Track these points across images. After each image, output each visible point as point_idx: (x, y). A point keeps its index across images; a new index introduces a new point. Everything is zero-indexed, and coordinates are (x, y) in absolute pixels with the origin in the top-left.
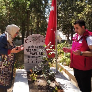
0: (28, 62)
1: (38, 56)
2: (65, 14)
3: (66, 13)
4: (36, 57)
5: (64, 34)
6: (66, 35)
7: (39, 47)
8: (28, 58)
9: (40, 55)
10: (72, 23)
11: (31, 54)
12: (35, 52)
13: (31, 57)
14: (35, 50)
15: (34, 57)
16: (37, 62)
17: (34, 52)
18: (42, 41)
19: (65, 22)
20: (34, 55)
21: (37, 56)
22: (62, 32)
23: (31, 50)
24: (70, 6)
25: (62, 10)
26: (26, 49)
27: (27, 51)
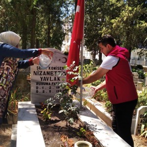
0: (37, 92)
1: (53, 83)
2: (91, 19)
3: (93, 16)
4: (49, 84)
6: (91, 52)
7: (55, 69)
8: (37, 86)
9: (55, 82)
10: (102, 33)
11: (42, 79)
12: (48, 76)
13: (43, 84)
14: (48, 73)
15: (47, 84)
16: (50, 91)
17: (46, 76)
18: (60, 60)
19: (91, 30)
20: (46, 81)
21: (51, 82)
22: (86, 46)
23: (42, 73)
24: (100, 5)
25: (87, 11)
26: (34, 72)
27: (36, 75)
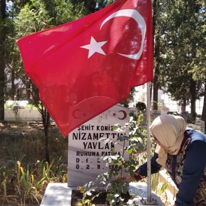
0: (78, 167)
1: (103, 153)
2: (176, 54)
3: (179, 51)
4: (98, 154)
5: (174, 100)
6: (178, 102)
7: (106, 128)
8: (78, 157)
9: (107, 150)
11: (85, 146)
12: (95, 141)
13: (86, 154)
14: (96, 136)
15: (94, 154)
16: (99, 167)
17: (92, 141)
18: (114, 114)
19: (176, 71)
20: (93, 150)
21: (100, 151)
23: (87, 136)
26: (74, 134)
27: (76, 139)
